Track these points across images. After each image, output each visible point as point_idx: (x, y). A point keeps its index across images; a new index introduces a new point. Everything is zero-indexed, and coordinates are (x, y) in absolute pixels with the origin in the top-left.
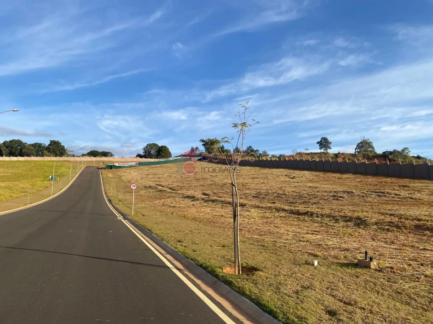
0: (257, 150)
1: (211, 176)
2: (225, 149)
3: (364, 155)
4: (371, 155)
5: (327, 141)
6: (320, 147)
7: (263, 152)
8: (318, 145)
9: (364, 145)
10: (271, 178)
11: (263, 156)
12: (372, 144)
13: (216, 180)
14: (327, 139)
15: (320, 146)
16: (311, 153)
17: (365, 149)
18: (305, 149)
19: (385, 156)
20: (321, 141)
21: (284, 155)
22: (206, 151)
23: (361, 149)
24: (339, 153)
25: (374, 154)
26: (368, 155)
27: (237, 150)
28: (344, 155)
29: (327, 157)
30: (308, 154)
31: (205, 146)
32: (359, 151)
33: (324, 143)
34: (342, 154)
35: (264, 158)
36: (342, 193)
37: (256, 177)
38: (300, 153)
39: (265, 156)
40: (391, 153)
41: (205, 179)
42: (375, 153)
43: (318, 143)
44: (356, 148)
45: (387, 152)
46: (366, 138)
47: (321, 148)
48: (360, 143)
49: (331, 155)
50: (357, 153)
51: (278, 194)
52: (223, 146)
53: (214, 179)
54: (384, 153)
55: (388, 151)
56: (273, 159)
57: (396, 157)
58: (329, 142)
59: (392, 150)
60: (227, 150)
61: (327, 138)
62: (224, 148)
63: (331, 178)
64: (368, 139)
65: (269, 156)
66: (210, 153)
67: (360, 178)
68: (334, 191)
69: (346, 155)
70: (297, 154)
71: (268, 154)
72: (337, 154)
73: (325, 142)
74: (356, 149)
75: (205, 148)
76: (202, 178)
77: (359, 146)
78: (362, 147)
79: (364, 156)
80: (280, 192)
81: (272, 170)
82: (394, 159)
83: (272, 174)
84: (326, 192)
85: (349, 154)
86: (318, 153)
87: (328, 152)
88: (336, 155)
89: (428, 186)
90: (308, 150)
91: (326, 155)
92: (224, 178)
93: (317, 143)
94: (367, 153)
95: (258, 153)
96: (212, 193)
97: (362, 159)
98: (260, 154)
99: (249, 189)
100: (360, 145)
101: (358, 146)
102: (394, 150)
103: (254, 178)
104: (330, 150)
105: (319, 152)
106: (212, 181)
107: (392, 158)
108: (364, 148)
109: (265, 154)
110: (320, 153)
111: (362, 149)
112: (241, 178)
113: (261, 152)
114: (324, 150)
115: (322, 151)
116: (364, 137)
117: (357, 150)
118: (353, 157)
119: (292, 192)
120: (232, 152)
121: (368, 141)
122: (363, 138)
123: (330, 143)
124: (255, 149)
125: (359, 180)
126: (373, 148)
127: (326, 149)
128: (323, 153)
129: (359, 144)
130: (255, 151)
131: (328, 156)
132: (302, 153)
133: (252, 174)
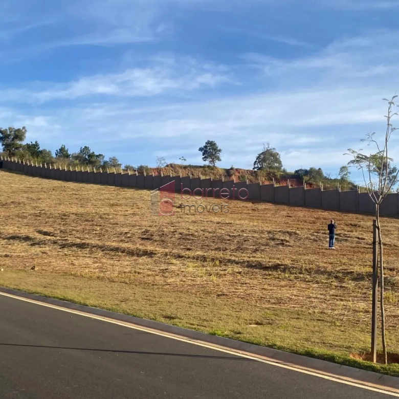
0: (100, 155)
1: (28, 198)
2: (41, 149)
3: (268, 174)
4: (278, 174)
5: (215, 147)
6: (204, 157)
7: (110, 158)
8: (201, 153)
9: (268, 158)
10: (144, 206)
11: (111, 165)
12: (279, 156)
13: (43, 206)
14: (215, 144)
15: (204, 154)
16: (190, 166)
17: (269, 164)
18: (180, 159)
19: (298, 176)
20: (206, 147)
21: (147, 167)
22: (4, 150)
23: (262, 164)
24: (232, 169)
25: (282, 173)
26: (274, 173)
27: (63, 153)
28: (239, 173)
29: (213, 173)
30: (185, 167)
31: (4, 141)
32: (259, 166)
33: (210, 150)
34: (237, 170)
35: (114, 170)
36: (280, 233)
37: (115, 204)
38: (171, 165)
39: (114, 166)
40: (306, 172)
41: (19, 203)
42: (284, 171)
43: (201, 149)
44: (256, 162)
45: (301, 170)
46: (271, 147)
47: (205, 159)
48: (262, 153)
49: (220, 171)
50: (256, 170)
51: (181, 234)
52: (36, 142)
53: (38, 205)
54: (297, 172)
55: (303, 169)
56: (130, 173)
57: (313, 179)
58: (219, 149)
59: (308, 169)
60: (45, 150)
61: (215, 142)
62: (39, 148)
63: (240, 209)
64: (274, 149)
65: (122, 166)
66: (12, 154)
67: (284, 211)
68: (267, 231)
69: (242, 173)
70: (167, 166)
71: (119, 163)
72: (229, 170)
73: (213, 149)
74: (255, 164)
75: (3, 145)
76: (12, 202)
77: (260, 159)
78: (264, 160)
79: (268, 176)
80: (184, 232)
81: (140, 192)
82: (310, 182)
83: (142, 199)
84: (256, 232)
85: (247, 170)
86: (201, 167)
87: (215, 165)
88: (228, 172)
89: (385, 226)
90: (185, 160)
91: (212, 171)
92: (56, 204)
93: (199, 150)
94: (272, 171)
95: (101, 160)
96: (58, 232)
97: (265, 179)
98: (105, 163)
99: (117, 224)
100: (262, 156)
101: (258, 158)
102: (311, 169)
103: (113, 205)
104: (219, 162)
105: (202, 165)
106: (34, 208)
107: (308, 181)
108: (267, 162)
109: (114, 163)
110: (203, 167)
111: (265, 164)
112: (90, 204)
113: (107, 159)
114: (210, 162)
115: (207, 163)
116: (268, 144)
117: (256, 166)
118: (252, 175)
119: (202, 230)
120: (54, 156)
121: (274, 152)
122: (267, 147)
123: (220, 151)
124: (97, 154)
125: (284, 213)
126: (280, 163)
127: (213, 161)
128: (209, 167)
129: (260, 155)
130: (97, 156)
131: (215, 172)
132: (175, 165)
133: (107, 198)
